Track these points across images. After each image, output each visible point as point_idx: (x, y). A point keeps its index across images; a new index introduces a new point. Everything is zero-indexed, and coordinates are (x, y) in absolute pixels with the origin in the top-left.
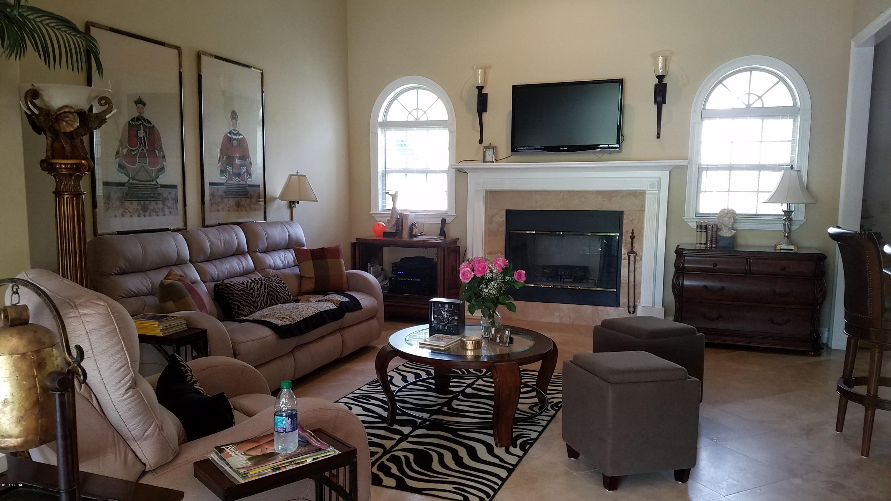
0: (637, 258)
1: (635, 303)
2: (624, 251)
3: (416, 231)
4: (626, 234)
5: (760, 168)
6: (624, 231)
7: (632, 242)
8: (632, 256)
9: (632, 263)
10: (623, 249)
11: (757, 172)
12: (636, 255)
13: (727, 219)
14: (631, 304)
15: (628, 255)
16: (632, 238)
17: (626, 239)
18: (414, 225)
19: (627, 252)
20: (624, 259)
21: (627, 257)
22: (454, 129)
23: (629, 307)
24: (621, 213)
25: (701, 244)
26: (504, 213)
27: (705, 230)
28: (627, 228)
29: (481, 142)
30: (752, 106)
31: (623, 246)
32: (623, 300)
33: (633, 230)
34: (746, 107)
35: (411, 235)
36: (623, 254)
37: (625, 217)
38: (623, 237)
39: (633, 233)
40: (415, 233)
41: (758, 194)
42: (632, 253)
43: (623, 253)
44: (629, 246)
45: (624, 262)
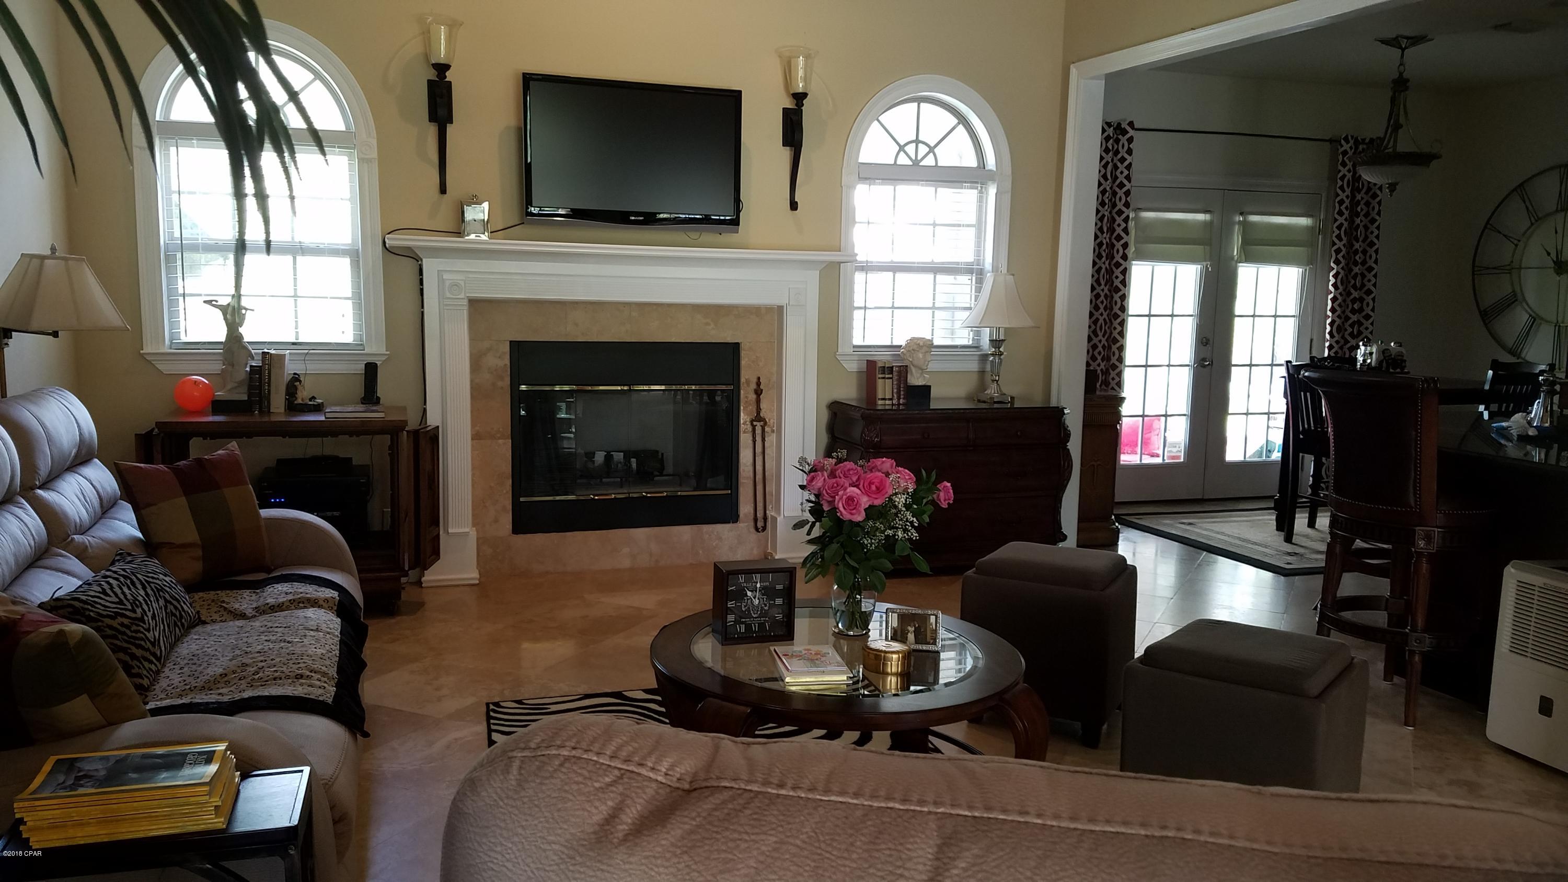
0: (767, 429)
1: (767, 512)
2: (744, 418)
3: (303, 395)
4: (745, 385)
5: (937, 269)
6: (743, 380)
7: (758, 401)
8: (758, 425)
9: (759, 439)
10: (742, 414)
11: (930, 276)
12: (766, 423)
13: (921, 356)
14: (760, 514)
15: (752, 424)
16: (758, 392)
17: (746, 394)
18: (296, 378)
19: (748, 420)
20: (744, 432)
21: (750, 428)
22: (374, 154)
23: (756, 520)
24: (736, 347)
25: (884, 399)
26: (507, 348)
27: (891, 376)
28: (747, 374)
29: (443, 190)
30: (921, 164)
31: (742, 408)
32: (745, 508)
33: (759, 378)
34: (911, 163)
35: (293, 407)
36: (743, 424)
37: (743, 353)
38: (742, 392)
39: (758, 384)
40: (302, 400)
41: (933, 312)
42: (759, 421)
43: (742, 421)
44: (753, 408)
45: (745, 439)
